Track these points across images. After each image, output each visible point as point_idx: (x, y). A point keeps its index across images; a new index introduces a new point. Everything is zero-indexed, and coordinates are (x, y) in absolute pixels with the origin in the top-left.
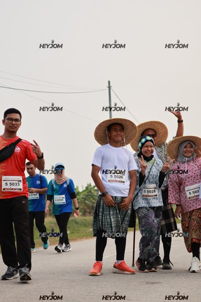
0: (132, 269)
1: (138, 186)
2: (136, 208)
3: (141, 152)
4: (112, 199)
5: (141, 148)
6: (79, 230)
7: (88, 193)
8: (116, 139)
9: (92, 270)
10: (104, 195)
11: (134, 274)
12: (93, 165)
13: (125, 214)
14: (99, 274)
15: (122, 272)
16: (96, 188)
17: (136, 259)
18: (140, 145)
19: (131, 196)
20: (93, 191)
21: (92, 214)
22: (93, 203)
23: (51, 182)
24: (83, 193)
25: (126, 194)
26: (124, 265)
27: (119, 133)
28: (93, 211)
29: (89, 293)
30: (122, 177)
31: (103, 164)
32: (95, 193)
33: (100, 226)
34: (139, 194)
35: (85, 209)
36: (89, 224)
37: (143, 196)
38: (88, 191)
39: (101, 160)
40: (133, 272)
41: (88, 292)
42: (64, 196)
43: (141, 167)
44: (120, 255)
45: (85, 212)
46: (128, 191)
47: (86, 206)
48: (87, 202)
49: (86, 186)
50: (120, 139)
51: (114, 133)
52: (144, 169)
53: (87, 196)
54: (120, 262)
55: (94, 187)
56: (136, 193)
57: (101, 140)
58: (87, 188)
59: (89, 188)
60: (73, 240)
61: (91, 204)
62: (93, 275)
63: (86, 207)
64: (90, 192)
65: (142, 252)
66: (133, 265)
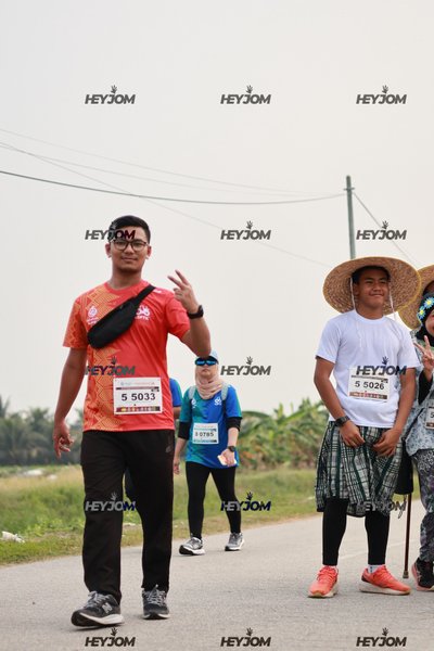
0: (403, 583)
1: (417, 403)
2: (412, 451)
3: (424, 328)
4: (356, 431)
5: (424, 320)
6: (283, 499)
7: (303, 418)
8: (372, 301)
9: (316, 586)
10: (340, 422)
11: (407, 594)
12: (318, 358)
13: (388, 465)
14: (330, 594)
15: (380, 590)
16: (323, 408)
17: (412, 561)
18: (422, 312)
19: (399, 425)
20: (313, 415)
21: (312, 464)
22: (316, 440)
23: (187, 393)
24: (293, 420)
25: (388, 421)
26: (385, 575)
27: (378, 288)
28: (315, 459)
29: (309, 635)
30: (382, 387)
31: (341, 356)
32: (320, 420)
33: (333, 488)
34: (420, 421)
35: (298, 454)
36: (306, 485)
37: (428, 425)
38: (304, 414)
39: (337, 347)
40: (405, 590)
41: (307, 632)
42: (215, 426)
43: (423, 362)
44: (377, 553)
45: (298, 459)
46: (394, 415)
47: (300, 447)
48: (301, 437)
49: (300, 403)
50: (380, 300)
51: (367, 289)
52: (429, 366)
53: (302, 425)
54: (376, 568)
55: (317, 406)
56: (412, 418)
57: (339, 301)
58: (301, 407)
59: (306, 408)
60: (273, 520)
61: (311, 443)
62: (318, 596)
63: (299, 450)
64: (309, 416)
65: (425, 546)
66: (406, 575)
